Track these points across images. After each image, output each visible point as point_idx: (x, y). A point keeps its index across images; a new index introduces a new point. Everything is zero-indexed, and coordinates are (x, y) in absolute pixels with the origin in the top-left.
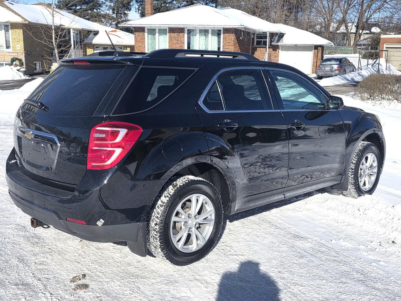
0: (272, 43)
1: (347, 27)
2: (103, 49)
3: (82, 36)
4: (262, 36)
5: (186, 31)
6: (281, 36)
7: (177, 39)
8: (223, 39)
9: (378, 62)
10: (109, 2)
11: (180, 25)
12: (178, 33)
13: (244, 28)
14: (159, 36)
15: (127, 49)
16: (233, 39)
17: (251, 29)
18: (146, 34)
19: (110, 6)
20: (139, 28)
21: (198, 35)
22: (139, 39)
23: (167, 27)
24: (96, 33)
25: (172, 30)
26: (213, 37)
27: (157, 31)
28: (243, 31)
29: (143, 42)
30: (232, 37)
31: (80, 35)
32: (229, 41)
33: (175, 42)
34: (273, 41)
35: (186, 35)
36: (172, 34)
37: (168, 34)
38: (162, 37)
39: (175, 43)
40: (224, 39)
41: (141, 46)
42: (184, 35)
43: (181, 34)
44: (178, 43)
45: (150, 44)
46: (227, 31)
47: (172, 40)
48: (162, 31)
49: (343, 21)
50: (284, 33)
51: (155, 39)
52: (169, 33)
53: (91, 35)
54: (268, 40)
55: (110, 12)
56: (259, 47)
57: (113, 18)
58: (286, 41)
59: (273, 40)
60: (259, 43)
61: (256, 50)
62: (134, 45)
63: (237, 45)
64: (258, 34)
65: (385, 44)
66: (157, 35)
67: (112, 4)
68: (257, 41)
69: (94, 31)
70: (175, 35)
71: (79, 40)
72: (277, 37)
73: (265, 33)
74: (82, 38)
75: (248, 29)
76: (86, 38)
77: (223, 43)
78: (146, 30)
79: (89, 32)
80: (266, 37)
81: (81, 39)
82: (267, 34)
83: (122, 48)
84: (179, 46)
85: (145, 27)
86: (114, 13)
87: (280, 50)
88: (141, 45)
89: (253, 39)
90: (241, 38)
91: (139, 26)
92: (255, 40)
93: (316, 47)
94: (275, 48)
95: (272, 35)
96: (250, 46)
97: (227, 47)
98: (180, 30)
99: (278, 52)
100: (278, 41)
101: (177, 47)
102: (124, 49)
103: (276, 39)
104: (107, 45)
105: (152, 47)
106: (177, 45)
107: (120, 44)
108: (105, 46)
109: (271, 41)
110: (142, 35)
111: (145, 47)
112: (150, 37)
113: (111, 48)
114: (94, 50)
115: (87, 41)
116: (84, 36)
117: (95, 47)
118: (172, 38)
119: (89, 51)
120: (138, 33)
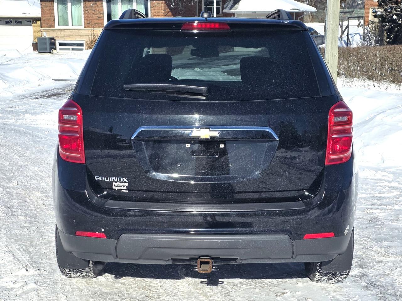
0: (224, 11)
2: (5, 23)
6: (237, 1)
7: (94, 9)
12: (94, 2)
14: (72, 6)
15: (36, 23)
16: (163, 8)
18: (55, 4)
21: (120, 4)
22: (46, 9)
29: (51, 13)
32: (159, 11)
33: (91, 12)
34: (225, 8)
35: (105, 4)
36: (87, 3)
37: (82, 3)
38: (75, 7)
39: (92, 14)
40: (152, 8)
41: (50, 19)
42: (102, 3)
43: (98, 3)
44: (95, 13)
45: (61, 16)
47: (87, 10)
51: (66, 9)
52: (84, 1)
54: (215, 6)
59: (225, 6)
62: (41, 17)
65: (370, 8)
66: (69, 4)
70: (91, 4)
77: (151, 12)
83: (30, 21)
84: (97, 18)
88: (49, 17)
90: (172, 6)
95: (224, 0)
100: (231, 9)
101: (95, 19)
102: (33, 23)
103: (229, 6)
104: (10, 18)
105: (63, 19)
106: (95, 17)
107: (27, 15)
108: (8, 20)
109: (223, 8)
110: (50, 5)
111: (54, 20)
112: (61, 6)
113: (16, 22)
118: (87, 8)
120: (45, 2)
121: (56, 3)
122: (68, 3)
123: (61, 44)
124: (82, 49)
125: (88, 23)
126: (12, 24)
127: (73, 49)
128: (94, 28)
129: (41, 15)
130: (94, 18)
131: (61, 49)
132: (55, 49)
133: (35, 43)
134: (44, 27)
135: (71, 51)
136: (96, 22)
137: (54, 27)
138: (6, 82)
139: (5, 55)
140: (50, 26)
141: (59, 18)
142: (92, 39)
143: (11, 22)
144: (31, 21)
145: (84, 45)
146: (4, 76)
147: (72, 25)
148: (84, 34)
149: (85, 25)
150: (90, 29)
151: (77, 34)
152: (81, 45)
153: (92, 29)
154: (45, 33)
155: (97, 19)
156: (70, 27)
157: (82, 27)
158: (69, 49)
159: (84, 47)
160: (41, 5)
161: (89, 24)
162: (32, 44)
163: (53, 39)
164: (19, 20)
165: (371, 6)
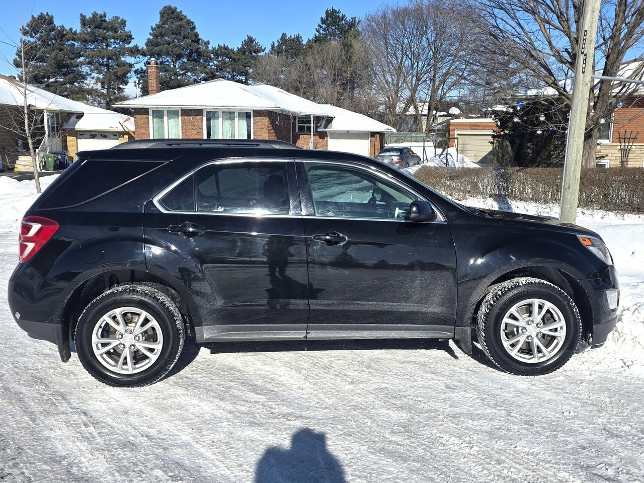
0: (319, 130)
1: (416, 108)
2: (89, 136)
3: (60, 119)
4: (305, 119)
5: (205, 114)
6: (329, 120)
7: (193, 124)
8: (254, 124)
9: (445, 152)
10: (97, 73)
11: (196, 106)
12: (194, 117)
13: (280, 110)
14: (169, 120)
15: (124, 137)
16: (267, 124)
17: (289, 112)
18: (151, 118)
19: (99, 78)
20: (141, 109)
21: (220, 119)
22: (140, 123)
23: (178, 108)
24: (80, 116)
25: (186, 112)
26: (241, 121)
27: (165, 113)
28: (279, 114)
29: (146, 127)
30: (265, 121)
31: (58, 119)
32: (262, 127)
34: (319, 127)
35: (205, 119)
36: (185, 117)
37: (180, 118)
38: (172, 121)
39: (190, 128)
41: (144, 133)
42: (202, 118)
43: (198, 118)
44: (194, 128)
45: (156, 130)
46: (258, 113)
47: (186, 125)
48: (173, 113)
49: (411, 101)
50: (333, 116)
51: (163, 122)
52: (182, 115)
53: (73, 119)
54: (312, 125)
55: (99, 86)
56: (302, 135)
57: (103, 94)
58: (335, 126)
59: (319, 125)
60: (301, 129)
61: (299, 138)
63: (272, 131)
64: (299, 118)
65: (456, 130)
66: (166, 118)
67: (101, 76)
68: (299, 126)
69: (77, 114)
70: (191, 118)
71: (55, 126)
72: (324, 121)
73: (308, 117)
74: (60, 122)
75: (286, 111)
76: (66, 122)
77: (254, 128)
78: (150, 112)
79: (69, 114)
80: (309, 122)
81: (58, 124)
82: (311, 118)
83: (116, 135)
84: (196, 133)
85: (148, 109)
86: (103, 87)
87: (329, 138)
88: (144, 131)
89: (294, 124)
90: (277, 123)
91: (141, 106)
92: (297, 125)
93: (373, 134)
94: (323, 135)
95: (318, 119)
96: (290, 132)
97: (260, 134)
98: (198, 112)
99: (327, 141)
100: (326, 127)
101: (193, 134)
102: (120, 137)
103: (323, 124)
104: (96, 132)
105: (158, 133)
106: (193, 132)
107: (114, 129)
108: (93, 133)
109: (317, 127)
110: (145, 118)
112: (156, 120)
113: (101, 135)
114: (77, 139)
115: (65, 126)
116: (62, 120)
117: (78, 135)
118: (186, 122)
119: (71, 140)
120: (140, 116)
126: (97, 137)
141: (154, 132)
143: (96, 135)
160: (135, 118)
164: (104, 134)
165: (457, 129)
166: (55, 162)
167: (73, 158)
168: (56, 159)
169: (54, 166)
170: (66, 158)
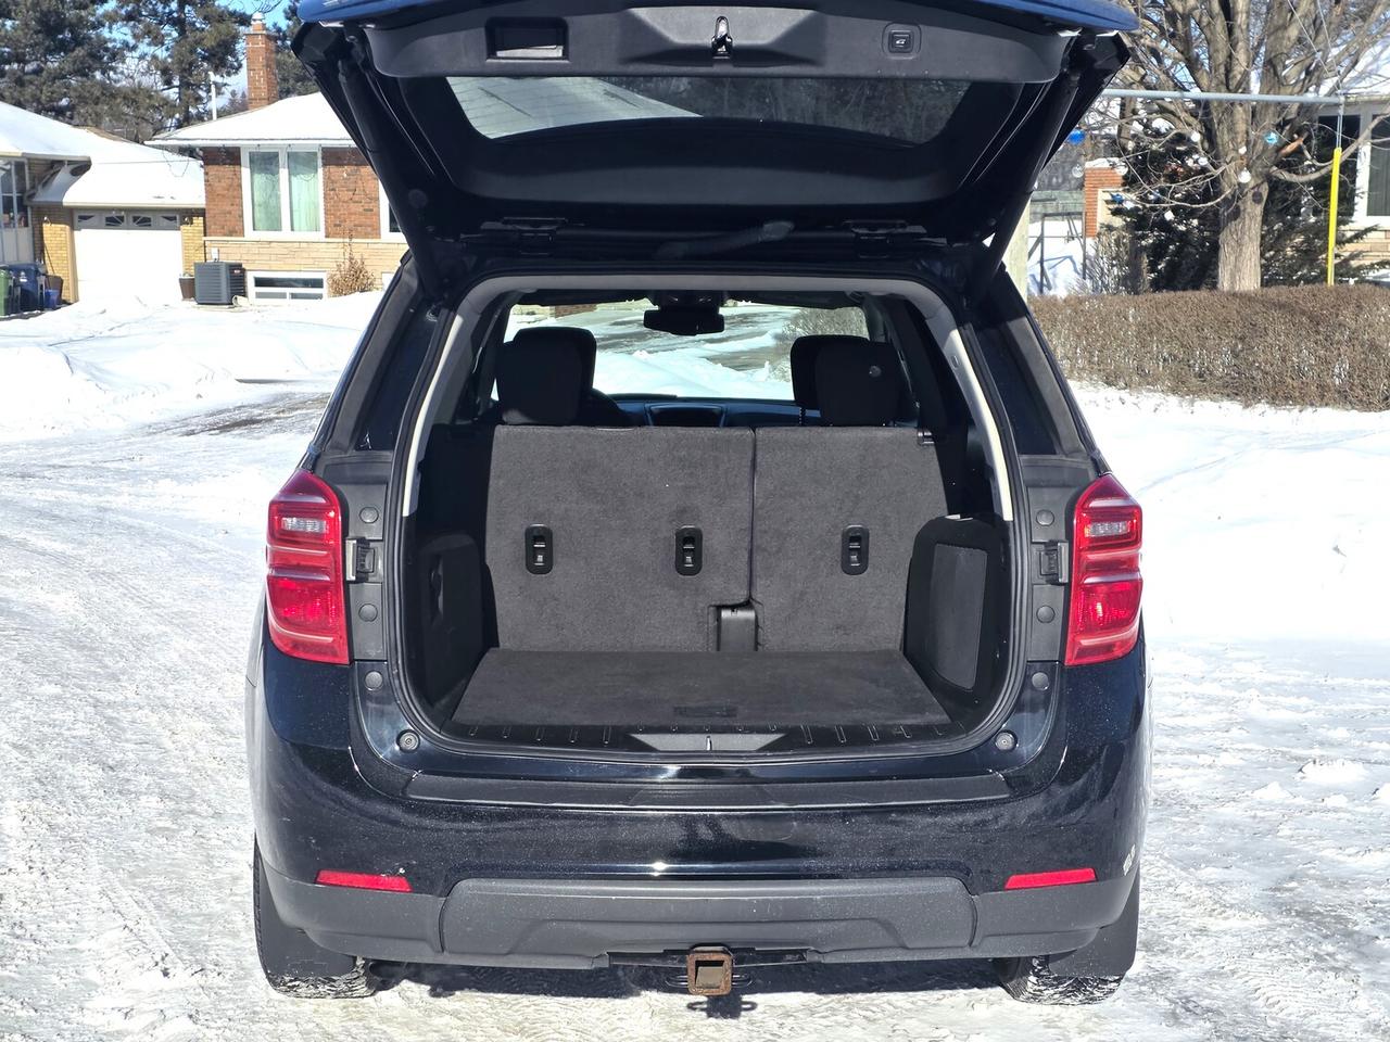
2: (104, 221)
3: (27, 178)
7: (352, 186)
10: (149, 44)
12: (352, 167)
14: (293, 177)
15: (192, 223)
18: (245, 172)
19: (154, 57)
20: (218, 149)
22: (219, 187)
23: (314, 146)
24: (81, 167)
27: (283, 159)
29: (234, 197)
31: (21, 178)
33: (346, 195)
36: (333, 169)
37: (320, 170)
38: (300, 180)
39: (346, 199)
41: (230, 213)
43: (366, 170)
44: (356, 198)
45: (260, 205)
47: (333, 190)
48: (301, 160)
51: (275, 186)
52: (324, 165)
53: (63, 175)
55: (154, 81)
57: (166, 102)
62: (203, 206)
65: (1100, 191)
66: (284, 173)
67: (162, 53)
69: (70, 163)
70: (346, 172)
71: (15, 195)
74: (28, 186)
76: (45, 185)
78: (245, 158)
79: (52, 166)
81: (22, 190)
83: (175, 218)
84: (361, 210)
85: (239, 148)
86: (168, 83)
88: (228, 208)
91: (219, 144)
101: (354, 214)
102: (183, 223)
104: (120, 209)
105: (266, 213)
106: (354, 207)
107: (167, 202)
108: (114, 214)
110: (230, 174)
111: (241, 216)
112: (260, 179)
113: (135, 219)
114: (73, 228)
115: (43, 197)
116: (33, 179)
117: (76, 219)
118: (333, 182)
119: (53, 232)
120: (216, 167)
121: (249, 170)
122: (281, 170)
123: (260, 282)
124: (320, 297)
125: (336, 225)
126: (123, 224)
127: (294, 296)
128: (351, 237)
129: (204, 202)
130: (352, 211)
131: (259, 295)
132: (244, 294)
133: (187, 277)
134: (216, 234)
135: (288, 300)
136: (356, 223)
137: (242, 233)
138: (105, 386)
139: (104, 311)
140: (231, 233)
141: (257, 208)
142: (347, 266)
143: (122, 218)
144: (177, 217)
145: (325, 284)
146: (99, 370)
147: (292, 230)
148: (327, 255)
149: (326, 228)
150: (341, 240)
151: (305, 255)
152: (317, 283)
153: (347, 240)
154: (214, 250)
155: (361, 214)
156: (285, 234)
157: (320, 236)
158: (283, 296)
159: (324, 291)
160: (206, 174)
161: (340, 226)
162: (180, 280)
163: (239, 266)
164: (143, 215)
165: (1103, 185)
166: (10, 291)
167: (62, 282)
168: (11, 283)
169: (6, 301)
170: (41, 280)
